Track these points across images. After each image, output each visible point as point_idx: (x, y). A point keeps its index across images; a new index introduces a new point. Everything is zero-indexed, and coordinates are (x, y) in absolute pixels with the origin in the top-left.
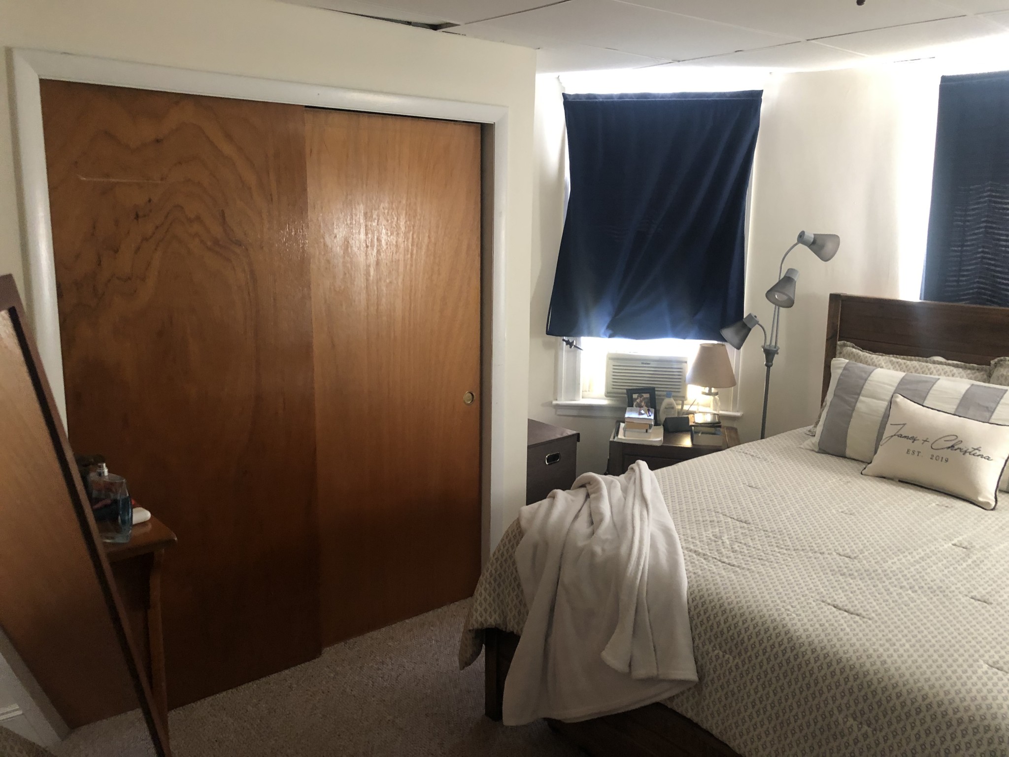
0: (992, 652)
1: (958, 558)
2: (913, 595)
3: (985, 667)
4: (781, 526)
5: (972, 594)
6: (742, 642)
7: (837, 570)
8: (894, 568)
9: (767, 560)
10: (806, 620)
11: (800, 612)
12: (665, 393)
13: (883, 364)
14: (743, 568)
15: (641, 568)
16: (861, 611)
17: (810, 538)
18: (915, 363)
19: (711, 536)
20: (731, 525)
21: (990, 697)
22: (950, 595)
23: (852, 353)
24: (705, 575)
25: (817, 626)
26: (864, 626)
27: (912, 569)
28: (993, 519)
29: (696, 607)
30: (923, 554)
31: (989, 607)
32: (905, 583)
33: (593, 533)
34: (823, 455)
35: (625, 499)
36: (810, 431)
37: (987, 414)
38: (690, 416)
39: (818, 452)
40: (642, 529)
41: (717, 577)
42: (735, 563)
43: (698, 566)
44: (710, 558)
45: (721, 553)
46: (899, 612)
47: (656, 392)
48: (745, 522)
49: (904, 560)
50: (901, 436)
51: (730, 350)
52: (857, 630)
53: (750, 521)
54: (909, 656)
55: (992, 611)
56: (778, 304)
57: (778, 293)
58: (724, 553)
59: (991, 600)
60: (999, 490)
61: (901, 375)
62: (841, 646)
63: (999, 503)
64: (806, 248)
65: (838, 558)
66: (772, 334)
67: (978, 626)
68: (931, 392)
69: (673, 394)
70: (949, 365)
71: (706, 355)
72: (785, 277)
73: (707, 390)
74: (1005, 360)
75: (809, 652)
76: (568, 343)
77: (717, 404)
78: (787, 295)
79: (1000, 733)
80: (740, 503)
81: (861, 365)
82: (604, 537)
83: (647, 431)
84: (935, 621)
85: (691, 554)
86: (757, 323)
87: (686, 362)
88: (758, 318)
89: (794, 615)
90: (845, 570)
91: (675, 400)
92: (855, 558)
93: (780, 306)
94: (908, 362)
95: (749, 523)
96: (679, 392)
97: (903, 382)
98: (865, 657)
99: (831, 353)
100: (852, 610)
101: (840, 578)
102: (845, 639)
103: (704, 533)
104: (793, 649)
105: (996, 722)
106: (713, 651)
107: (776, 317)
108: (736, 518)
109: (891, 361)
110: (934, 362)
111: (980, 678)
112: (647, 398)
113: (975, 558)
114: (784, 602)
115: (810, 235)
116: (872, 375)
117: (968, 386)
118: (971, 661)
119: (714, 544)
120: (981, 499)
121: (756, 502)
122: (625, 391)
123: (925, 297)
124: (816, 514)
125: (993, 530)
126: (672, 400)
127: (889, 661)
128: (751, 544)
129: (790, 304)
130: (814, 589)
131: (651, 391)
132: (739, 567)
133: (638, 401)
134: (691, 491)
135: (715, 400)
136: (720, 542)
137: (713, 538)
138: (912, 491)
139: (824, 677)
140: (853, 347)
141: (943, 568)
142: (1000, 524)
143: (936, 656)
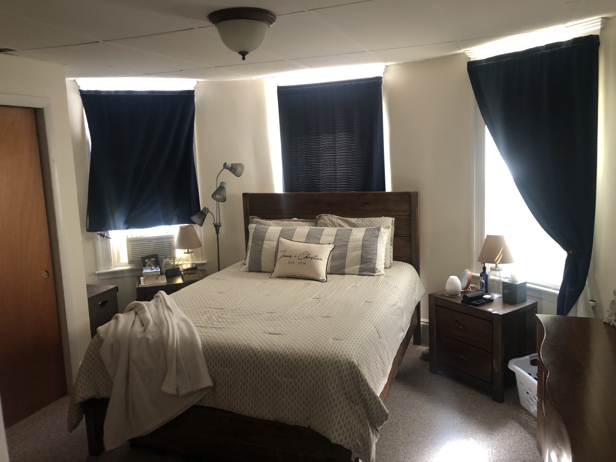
0: (333, 334)
1: (316, 303)
2: (300, 321)
3: (332, 340)
4: (239, 307)
5: (323, 315)
6: (232, 360)
7: (268, 319)
8: (291, 313)
9: (236, 322)
10: (258, 342)
11: (256, 339)
12: (164, 256)
13: (272, 224)
14: (225, 328)
15: (175, 339)
16: (281, 332)
17: (253, 309)
18: (286, 222)
19: (206, 318)
20: (215, 311)
21: (335, 350)
22: (315, 318)
23: (257, 221)
24: (208, 335)
25: (264, 342)
26: (283, 337)
27: (298, 311)
28: (327, 285)
29: (207, 350)
30: (302, 305)
31: (330, 319)
32: (297, 318)
33: (145, 330)
34: (252, 273)
35: (158, 310)
36: (243, 263)
37: (318, 241)
38: (180, 267)
39: (249, 272)
40: (171, 321)
41: (214, 334)
42: (221, 327)
43: (204, 332)
44: (209, 328)
45: (213, 324)
46: (296, 329)
47: (159, 257)
48: (221, 309)
49: (295, 309)
50: (285, 256)
51: (197, 227)
52: (281, 340)
53: (224, 308)
54: (303, 344)
55: (331, 320)
56: (218, 200)
57: (218, 195)
58: (215, 324)
59: (330, 316)
60: (327, 274)
61: (281, 228)
62: (275, 348)
63: (328, 279)
64: (228, 171)
65: (267, 314)
66: (217, 218)
67: (327, 326)
68: (294, 234)
69: (169, 256)
70: (300, 221)
71: (183, 233)
72: (220, 186)
73: (186, 251)
74: (322, 216)
75: (263, 354)
76: (101, 235)
77: (193, 258)
78: (222, 195)
79: (341, 363)
80: (217, 301)
81: (262, 226)
82: (152, 330)
83: (157, 279)
84: (310, 329)
85: (199, 328)
86: (209, 211)
87: (173, 238)
88: (209, 209)
89: (253, 341)
90: (271, 318)
91: (170, 259)
92: (274, 312)
93: (219, 201)
94: (283, 222)
95: (224, 309)
96: (171, 255)
97: (282, 231)
98: (286, 349)
99: (247, 222)
100: (277, 333)
101: (270, 322)
102: (276, 344)
103: (202, 318)
104: (255, 355)
105: (339, 359)
106: (219, 369)
107: (218, 208)
108: (216, 308)
109: (275, 223)
110: (294, 221)
111: (330, 345)
112: (154, 261)
113: (322, 301)
114: (248, 337)
115: (229, 164)
116: (268, 230)
117: (309, 229)
118: (326, 339)
119: (208, 321)
120: (321, 278)
121: (225, 299)
122: (141, 259)
123: (284, 191)
124: (254, 298)
125: (327, 289)
126: (168, 260)
127: (295, 348)
128: (226, 317)
129: (224, 200)
130: (259, 329)
131: (156, 256)
132: (223, 328)
133: (149, 263)
134: (191, 301)
135: (191, 256)
136: (211, 320)
137: (207, 319)
138: (293, 280)
139: (271, 364)
140: (257, 218)
141: (310, 308)
142: (330, 287)
143: (313, 341)
